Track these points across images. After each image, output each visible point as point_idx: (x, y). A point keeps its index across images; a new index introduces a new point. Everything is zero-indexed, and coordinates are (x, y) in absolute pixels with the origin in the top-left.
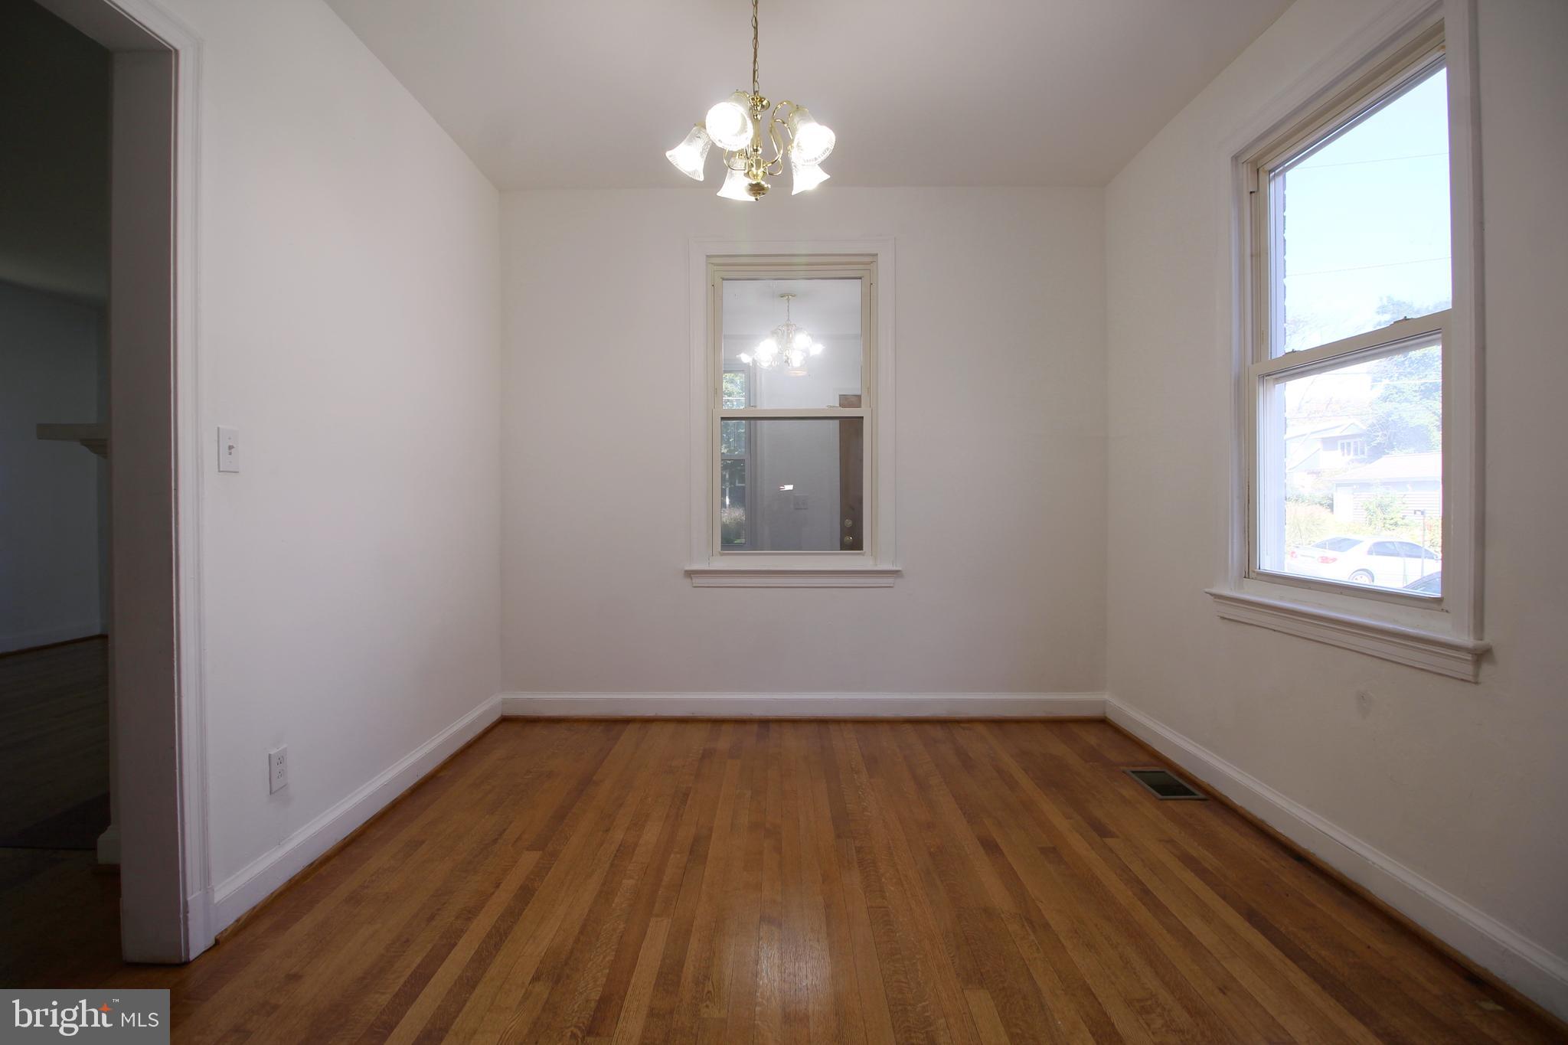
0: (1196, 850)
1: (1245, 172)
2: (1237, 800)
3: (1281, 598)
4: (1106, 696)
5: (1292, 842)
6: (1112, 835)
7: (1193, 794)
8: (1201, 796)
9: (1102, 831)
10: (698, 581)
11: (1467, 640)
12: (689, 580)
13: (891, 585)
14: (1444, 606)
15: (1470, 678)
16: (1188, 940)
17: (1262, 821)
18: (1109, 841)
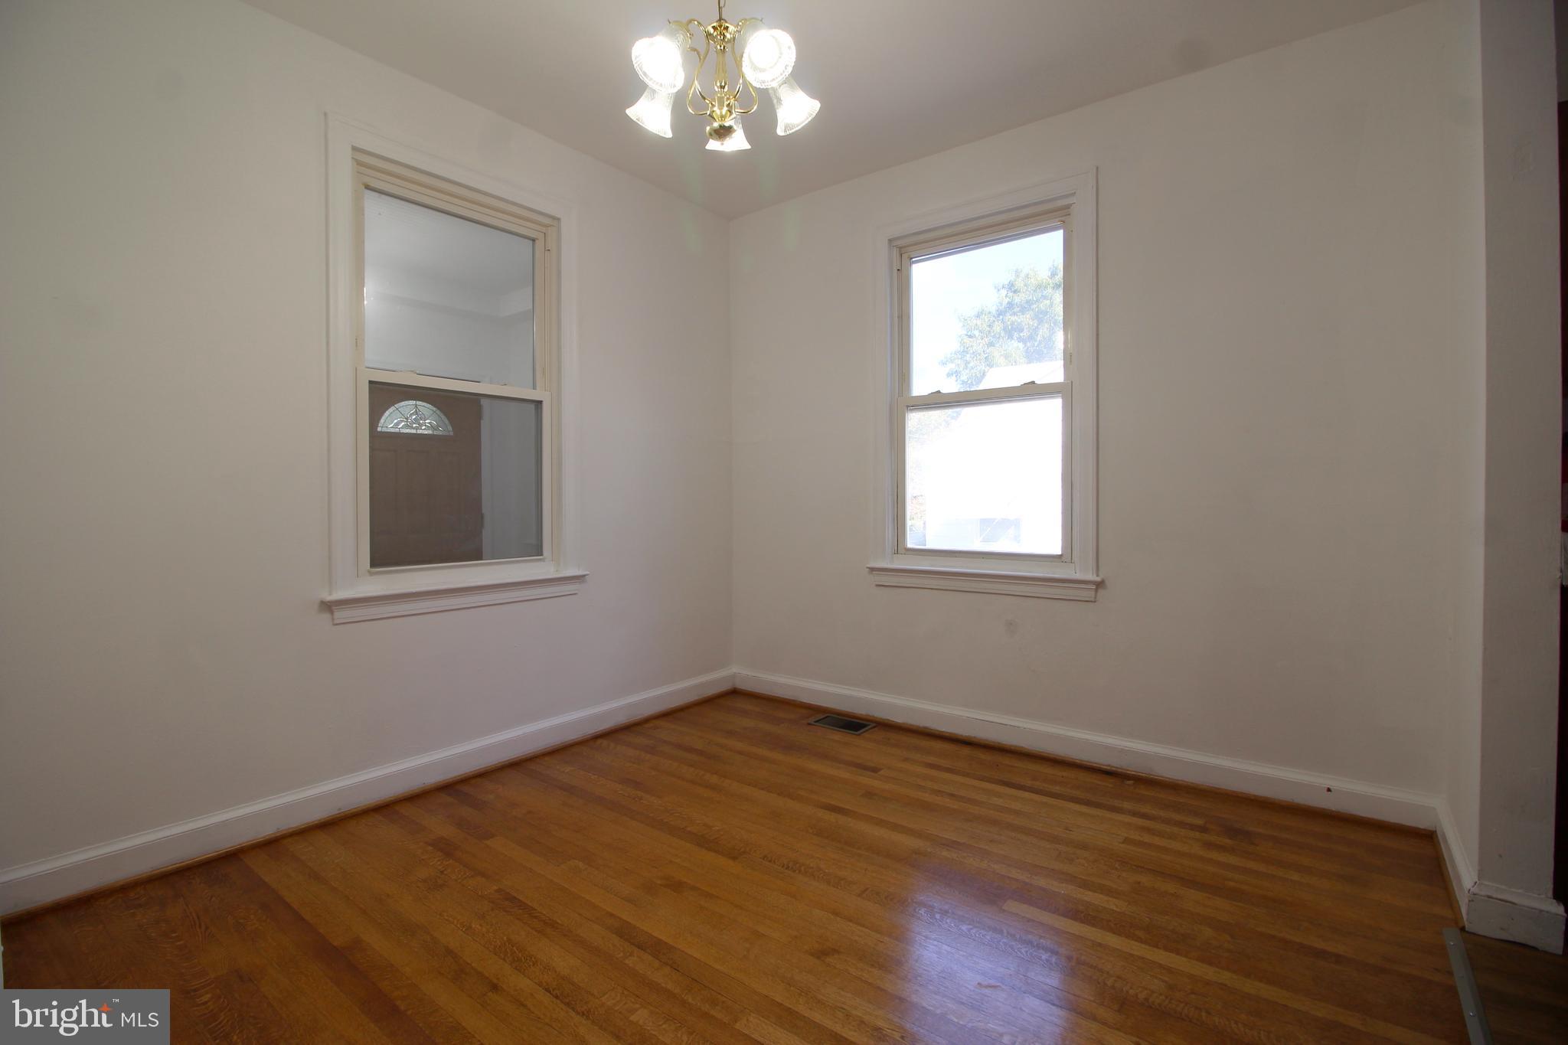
0: (931, 759)
1: (895, 253)
2: (898, 719)
3: (932, 566)
4: (734, 669)
5: (955, 734)
6: (880, 770)
7: (869, 725)
8: (874, 725)
9: (875, 770)
10: (341, 615)
11: (1091, 576)
12: (326, 616)
13: (576, 592)
14: (1063, 559)
15: (1093, 599)
16: (1017, 813)
17: (926, 728)
18: (881, 772)
